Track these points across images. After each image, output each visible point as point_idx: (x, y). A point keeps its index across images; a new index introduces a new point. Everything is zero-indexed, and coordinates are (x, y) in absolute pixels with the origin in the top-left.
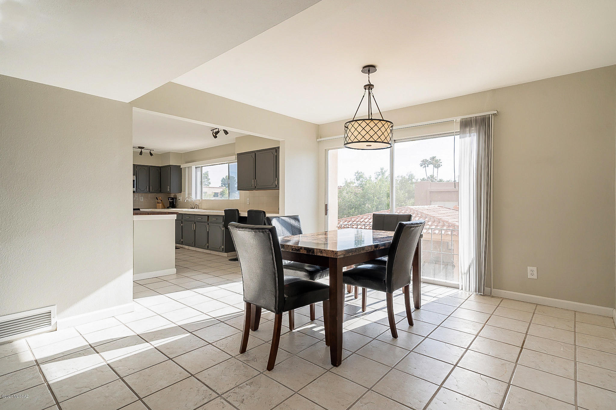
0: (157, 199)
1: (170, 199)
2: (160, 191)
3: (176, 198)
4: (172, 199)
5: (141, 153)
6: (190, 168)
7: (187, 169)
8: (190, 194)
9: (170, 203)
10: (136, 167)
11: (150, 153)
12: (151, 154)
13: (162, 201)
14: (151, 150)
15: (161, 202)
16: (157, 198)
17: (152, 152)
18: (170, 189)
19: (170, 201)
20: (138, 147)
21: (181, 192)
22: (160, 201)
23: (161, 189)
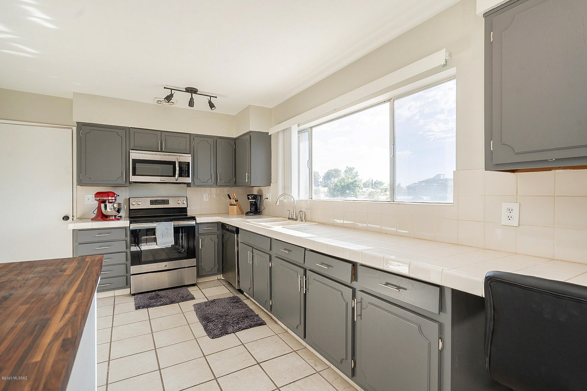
0: (230, 198)
1: (250, 198)
2: (235, 183)
3: (261, 196)
4: (255, 197)
5: (191, 103)
6: (287, 131)
7: (281, 136)
8: (287, 187)
9: (251, 204)
10: (192, 138)
11: (210, 102)
12: (212, 105)
13: (237, 201)
14: (211, 97)
15: (235, 203)
16: (229, 195)
17: (213, 100)
18: (250, 178)
19: (251, 202)
20: (186, 89)
21: (269, 183)
22: (233, 201)
23: (236, 180)
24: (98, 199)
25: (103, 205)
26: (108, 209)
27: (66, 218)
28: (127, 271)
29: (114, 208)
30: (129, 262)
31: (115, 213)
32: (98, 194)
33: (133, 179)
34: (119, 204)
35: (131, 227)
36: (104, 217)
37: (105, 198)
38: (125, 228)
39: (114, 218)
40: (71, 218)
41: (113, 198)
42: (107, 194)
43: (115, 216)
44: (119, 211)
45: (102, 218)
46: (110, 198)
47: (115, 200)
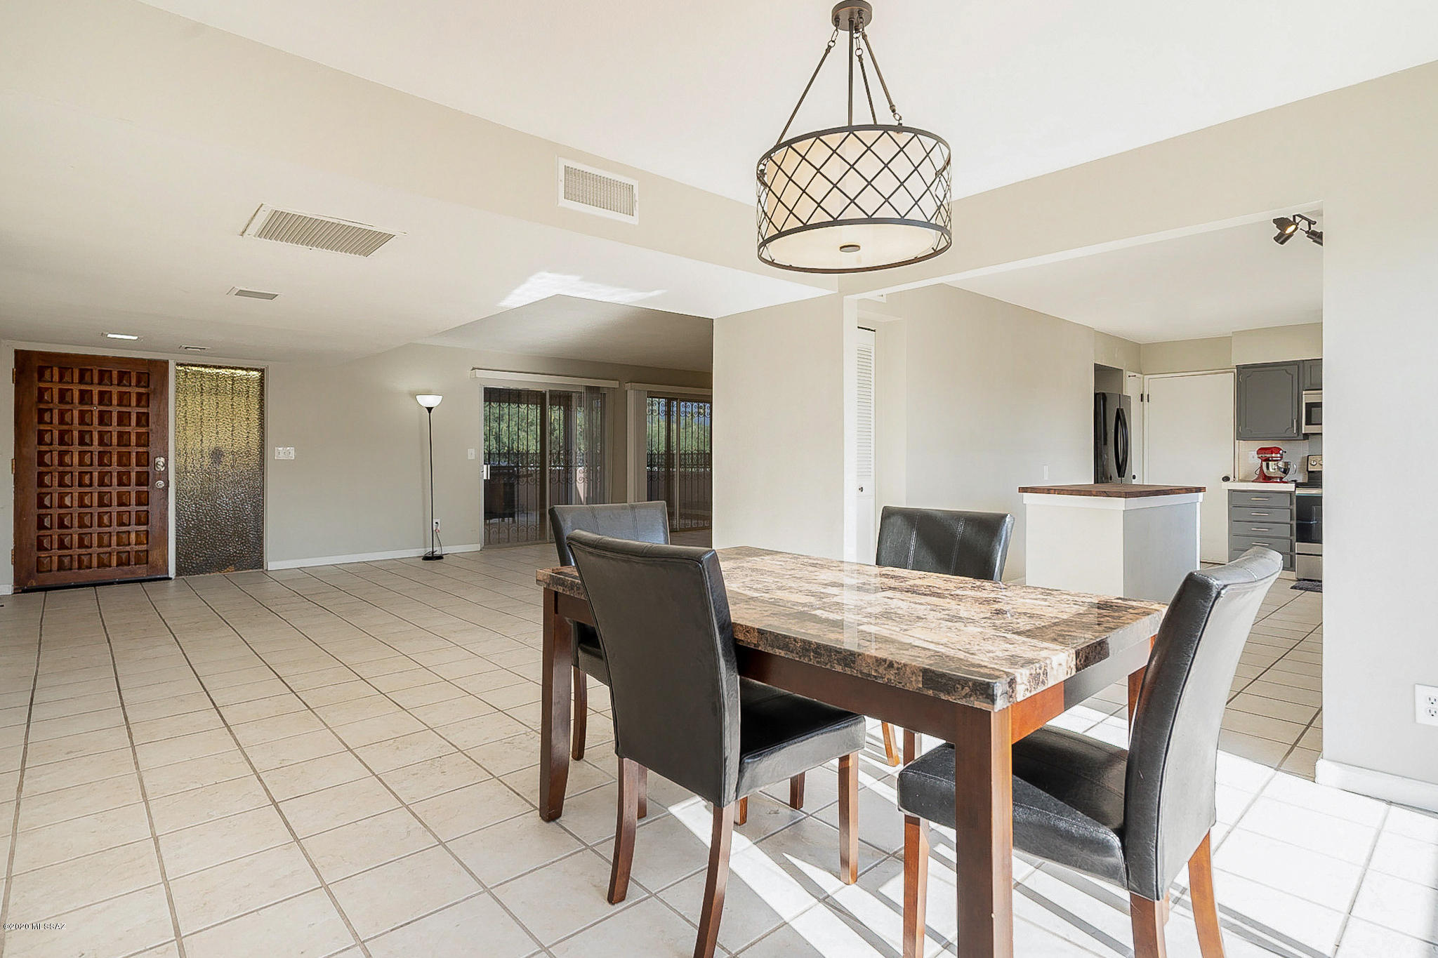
24: (1260, 456)
25: (1264, 464)
26: (1271, 470)
27: (1226, 479)
28: (1292, 549)
29: (1279, 468)
30: (1294, 538)
31: (1280, 474)
32: (1261, 450)
33: (1305, 429)
34: (1286, 464)
35: (1297, 492)
36: (1267, 479)
37: (1268, 456)
38: (1291, 493)
39: (1278, 480)
40: (1232, 479)
41: (1279, 455)
42: (1271, 450)
43: (1281, 478)
44: (1286, 471)
45: (1263, 479)
46: (1274, 455)
47: (1281, 457)
